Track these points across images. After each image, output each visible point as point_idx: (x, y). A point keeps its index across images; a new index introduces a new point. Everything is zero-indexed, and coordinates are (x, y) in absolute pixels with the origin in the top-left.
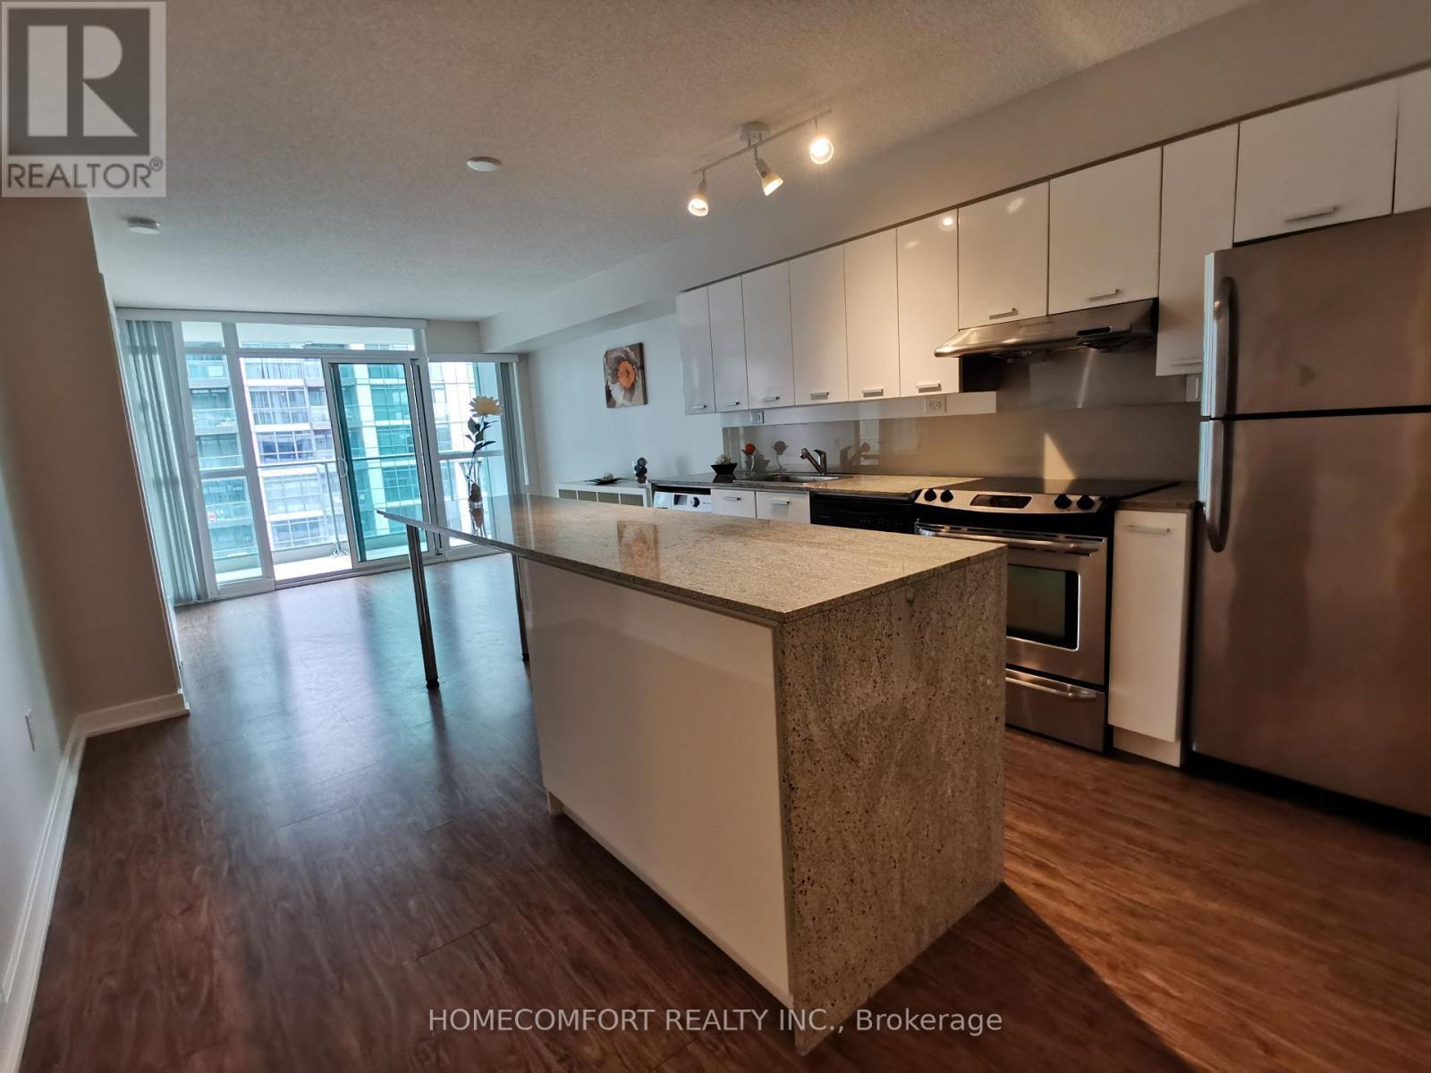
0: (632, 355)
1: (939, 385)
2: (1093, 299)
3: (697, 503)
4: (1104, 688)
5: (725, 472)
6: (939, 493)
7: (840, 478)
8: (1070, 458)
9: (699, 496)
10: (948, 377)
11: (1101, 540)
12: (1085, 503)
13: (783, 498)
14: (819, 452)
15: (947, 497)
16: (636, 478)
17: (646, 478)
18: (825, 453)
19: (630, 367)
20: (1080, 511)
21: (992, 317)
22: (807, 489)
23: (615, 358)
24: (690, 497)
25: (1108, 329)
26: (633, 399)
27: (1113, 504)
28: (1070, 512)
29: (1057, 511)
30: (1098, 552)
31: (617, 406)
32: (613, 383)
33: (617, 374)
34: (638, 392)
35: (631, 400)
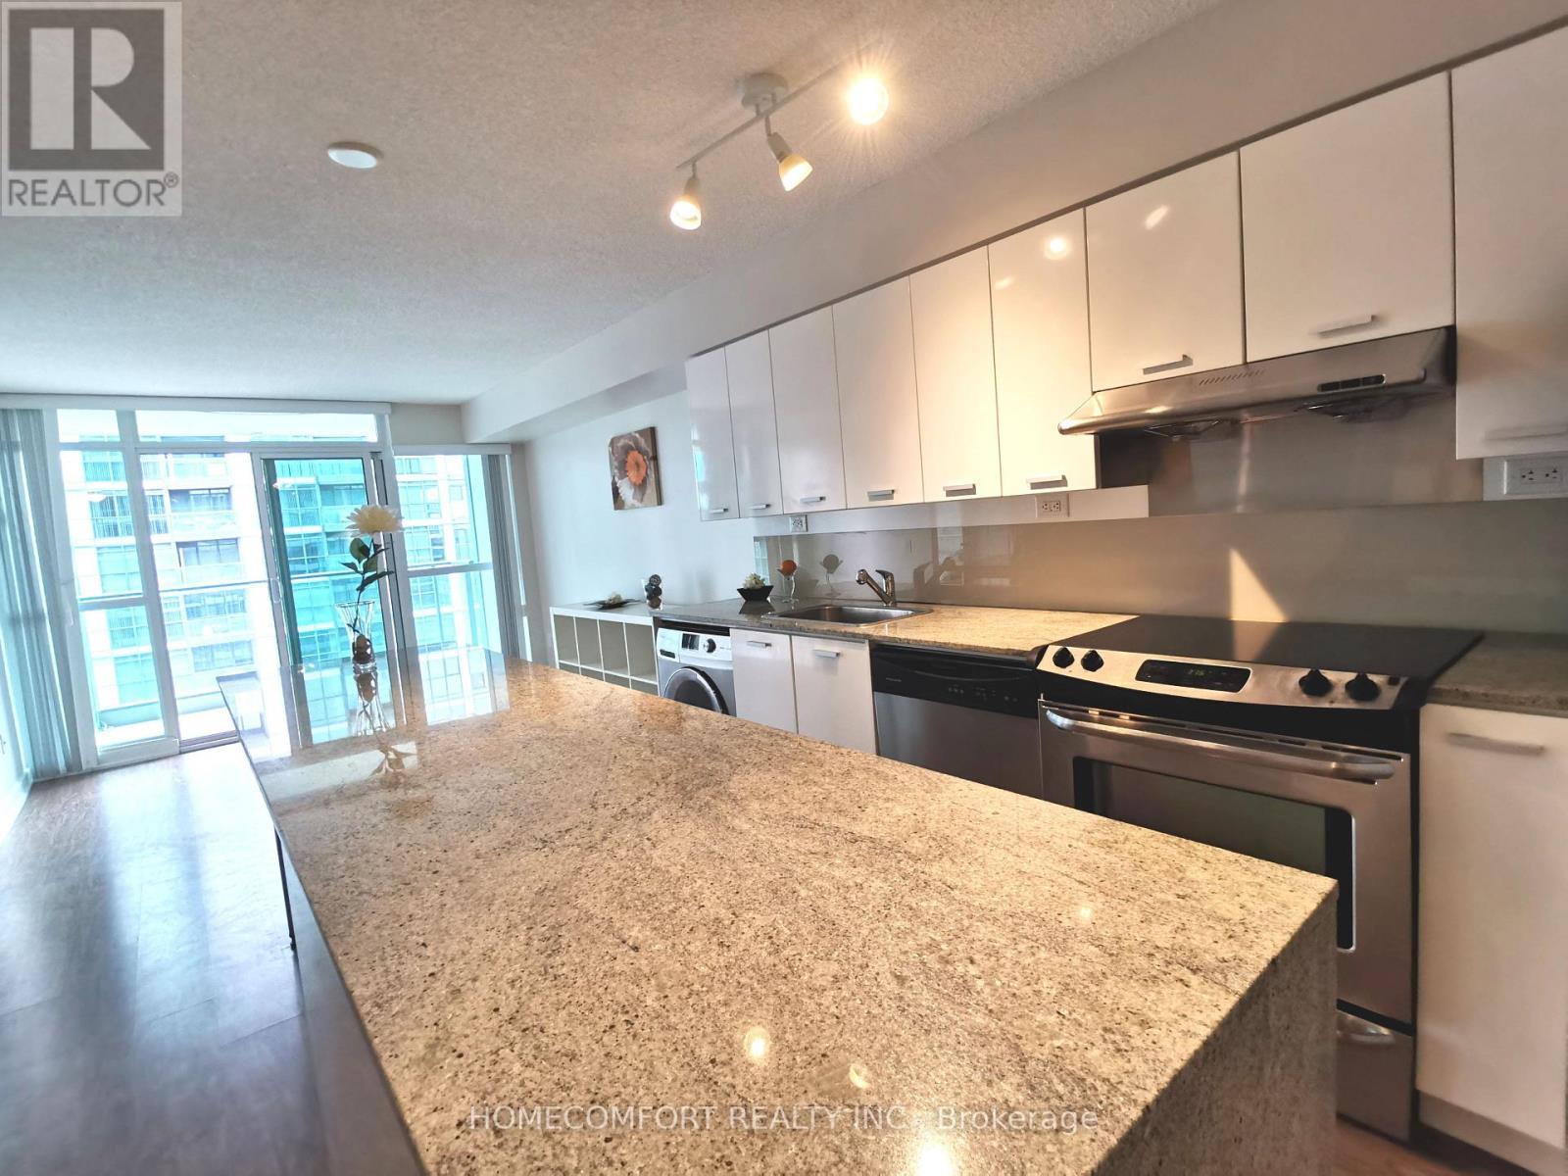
0: (642, 442)
1: (1064, 477)
2: (1325, 334)
3: (712, 647)
4: (1407, 1028)
5: (755, 596)
6: (1079, 653)
9: (716, 638)
10: (1078, 465)
11: (1399, 758)
12: (1361, 689)
13: (833, 647)
14: (884, 574)
15: (1092, 663)
16: (648, 601)
17: (660, 601)
18: (892, 575)
19: (640, 458)
20: (1351, 705)
21: (1147, 371)
22: (866, 636)
23: (622, 447)
24: (703, 639)
25: (1380, 379)
26: (646, 497)
27: (1419, 692)
28: (1335, 706)
29: (1305, 701)
30: (1392, 778)
31: (626, 507)
32: (621, 478)
33: (625, 466)
34: (651, 490)
35: (642, 500)
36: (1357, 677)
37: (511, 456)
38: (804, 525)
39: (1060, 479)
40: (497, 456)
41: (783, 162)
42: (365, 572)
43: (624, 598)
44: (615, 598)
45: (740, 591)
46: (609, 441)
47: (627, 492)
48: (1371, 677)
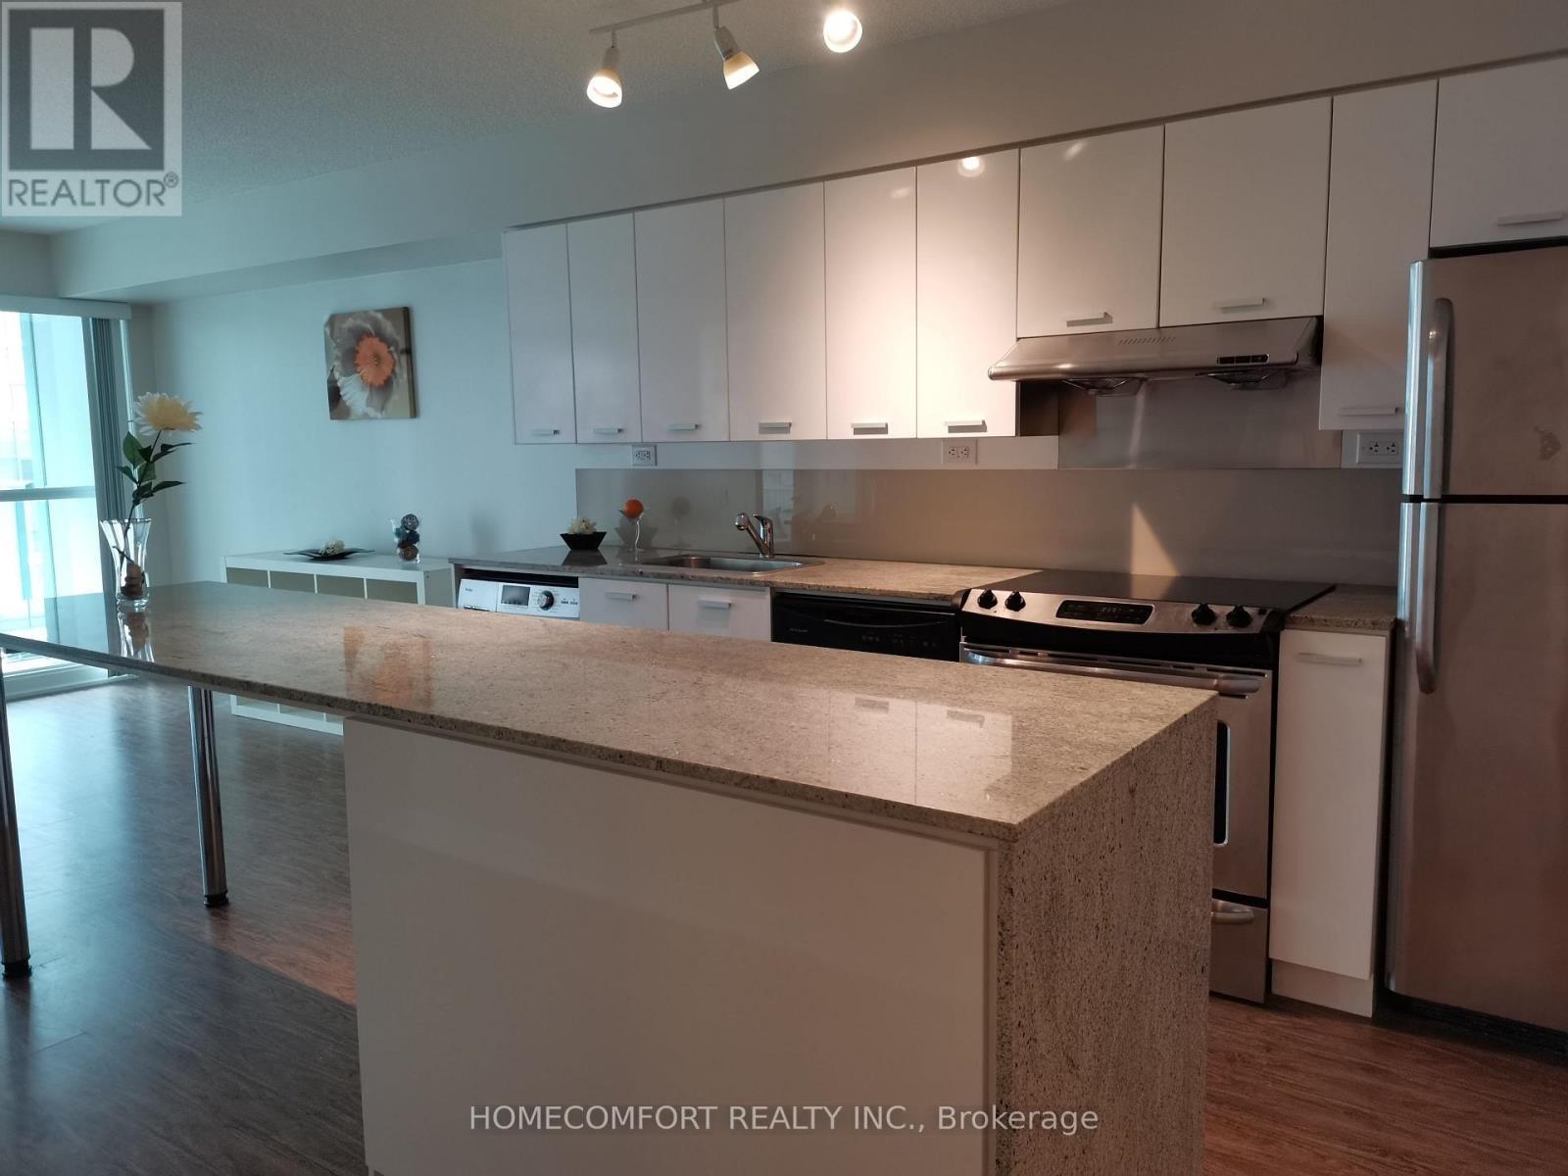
0: (389, 328)
1: (984, 422)
2: (1226, 310)
3: (550, 602)
4: (1263, 903)
5: (584, 545)
6: (1002, 596)
7: (805, 564)
8: (1170, 543)
9: (556, 591)
10: (999, 412)
11: (1263, 675)
12: (1239, 618)
13: (721, 597)
14: (765, 520)
15: (1015, 603)
16: (399, 551)
17: (416, 551)
18: (771, 522)
19: (382, 349)
20: (1230, 630)
21: (1071, 324)
22: (766, 584)
23: (351, 330)
24: (536, 591)
25: (1264, 358)
26: (390, 405)
27: (1280, 620)
28: (1218, 632)
29: (1195, 629)
30: (1258, 693)
31: (353, 416)
32: (347, 373)
33: (354, 358)
34: (399, 395)
35: (383, 408)
36: (1235, 609)
37: (129, 323)
38: (653, 458)
39: (981, 424)
43: (347, 546)
44: (332, 543)
45: (565, 537)
46: (326, 318)
47: (354, 393)
48: (1246, 609)
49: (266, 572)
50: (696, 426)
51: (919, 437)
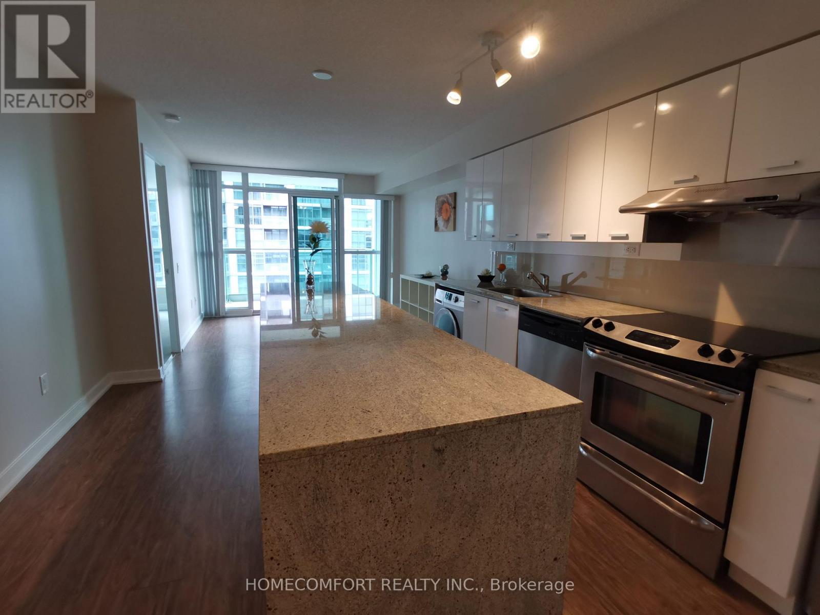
3: (457, 299)
4: (724, 524)
6: (605, 322)
9: (460, 296)
11: (739, 393)
12: (726, 356)
13: (505, 307)
16: (442, 276)
20: (720, 364)
25: (776, 197)
27: (757, 362)
28: (712, 363)
29: (699, 359)
30: (734, 403)
31: (440, 230)
32: (439, 216)
33: (441, 211)
34: (451, 223)
35: (447, 228)
36: (726, 350)
38: (514, 247)
39: (625, 236)
40: (388, 201)
41: (498, 73)
42: (314, 248)
43: (433, 274)
44: (429, 274)
45: (479, 276)
46: (436, 198)
47: (441, 223)
48: (732, 351)
49: (408, 280)
50: (516, 235)
51: (599, 241)
